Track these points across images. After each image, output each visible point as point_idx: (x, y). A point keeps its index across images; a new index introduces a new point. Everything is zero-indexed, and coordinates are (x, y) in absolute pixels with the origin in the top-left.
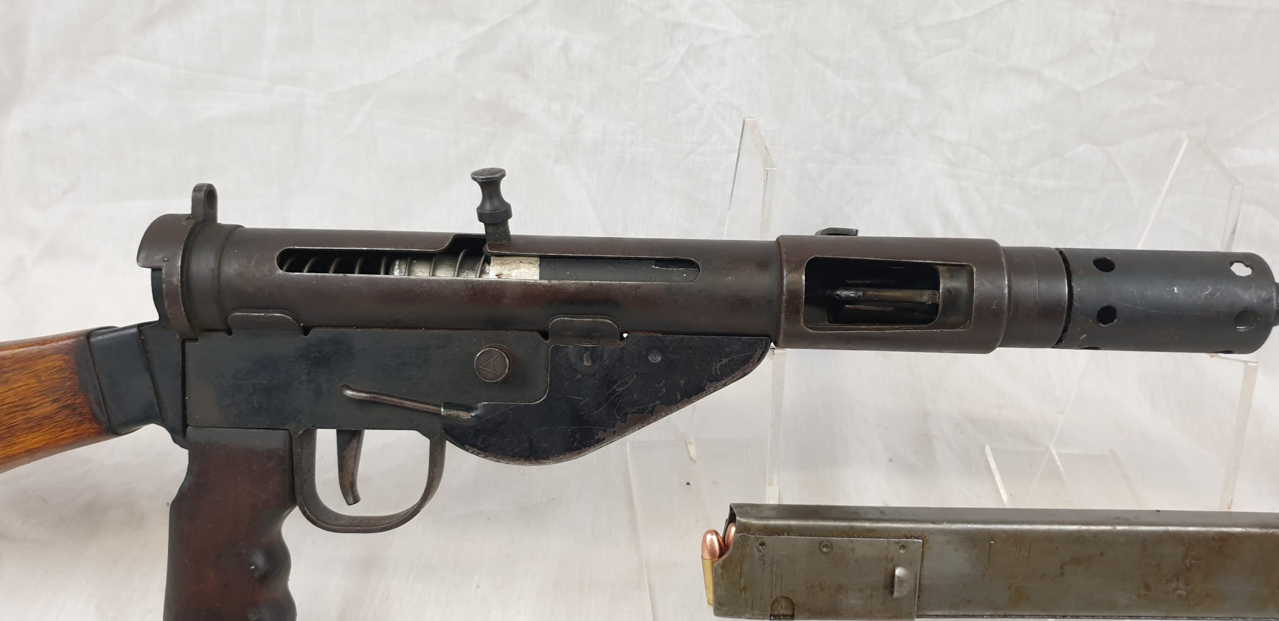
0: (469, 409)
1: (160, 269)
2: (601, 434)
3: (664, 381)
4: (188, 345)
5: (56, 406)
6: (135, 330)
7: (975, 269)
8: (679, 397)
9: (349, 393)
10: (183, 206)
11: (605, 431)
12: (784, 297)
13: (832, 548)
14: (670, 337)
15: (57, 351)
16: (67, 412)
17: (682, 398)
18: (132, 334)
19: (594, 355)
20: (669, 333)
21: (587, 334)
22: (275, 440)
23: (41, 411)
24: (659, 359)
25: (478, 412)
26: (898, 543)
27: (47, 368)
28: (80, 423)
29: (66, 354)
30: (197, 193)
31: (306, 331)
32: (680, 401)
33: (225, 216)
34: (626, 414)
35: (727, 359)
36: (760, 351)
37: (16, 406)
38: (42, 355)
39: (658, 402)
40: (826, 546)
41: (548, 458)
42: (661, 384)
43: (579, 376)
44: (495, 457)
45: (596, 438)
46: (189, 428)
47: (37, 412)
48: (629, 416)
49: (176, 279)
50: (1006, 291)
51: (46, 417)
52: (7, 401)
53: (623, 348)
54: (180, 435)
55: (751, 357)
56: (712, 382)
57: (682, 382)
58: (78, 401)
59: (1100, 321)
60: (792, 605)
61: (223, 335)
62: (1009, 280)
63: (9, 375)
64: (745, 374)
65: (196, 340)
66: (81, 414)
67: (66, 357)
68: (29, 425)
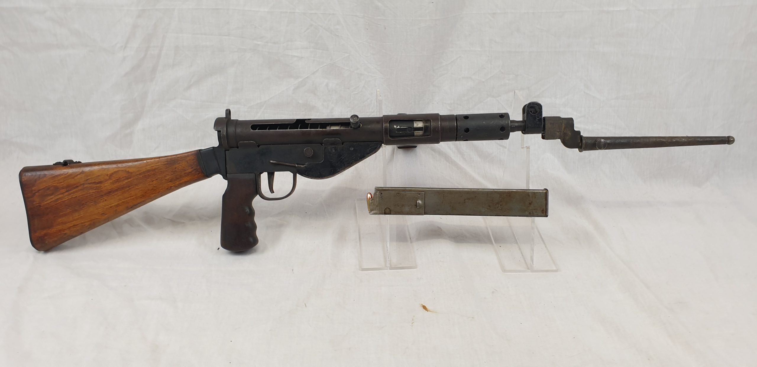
0: (303, 165)
1: (220, 131)
2: (339, 170)
3: (354, 155)
4: (227, 152)
5: (192, 169)
6: (212, 148)
7: (432, 121)
8: (359, 159)
9: (271, 161)
10: (224, 115)
11: (339, 169)
12: (384, 130)
13: (400, 194)
14: (355, 143)
15: (192, 155)
16: (195, 171)
17: (360, 159)
18: (211, 149)
19: (336, 150)
20: (355, 142)
21: (333, 144)
22: (252, 176)
23: (189, 171)
24: (353, 149)
25: (306, 166)
26: (418, 193)
27: (189, 160)
28: (199, 174)
29: (194, 155)
30: (227, 111)
31: (259, 146)
32: (359, 160)
33: (233, 118)
34: (345, 164)
35: (371, 148)
36: (379, 146)
37: (182, 170)
38: (188, 156)
39: (353, 161)
40: (398, 194)
41: (325, 177)
42: (354, 156)
43: (332, 155)
44: (311, 177)
45: (337, 171)
46: (228, 174)
47: (187, 171)
48: (346, 165)
49: (225, 133)
50: (440, 125)
51: (190, 173)
52: (179, 169)
53: (343, 147)
54: (225, 177)
55: (377, 147)
56: (367, 154)
57: (359, 155)
58: (198, 168)
59: (465, 132)
60: (390, 210)
61: (236, 148)
62: (441, 123)
63: (179, 162)
64: (376, 152)
65: (229, 150)
66: (199, 171)
67: (195, 156)
68: (185, 175)
